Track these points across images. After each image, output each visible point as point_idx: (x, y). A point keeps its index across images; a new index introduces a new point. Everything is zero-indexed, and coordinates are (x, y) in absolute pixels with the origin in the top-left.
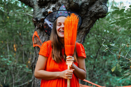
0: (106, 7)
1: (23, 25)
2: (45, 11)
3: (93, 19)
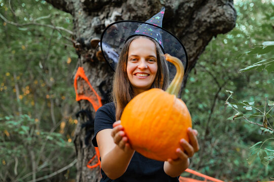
2: (98, 23)
3: (204, 37)
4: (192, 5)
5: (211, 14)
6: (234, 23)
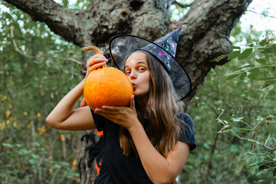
0: (228, 42)
1: (64, 82)
2: (104, 52)
3: (203, 68)
4: (191, 37)
5: (209, 46)
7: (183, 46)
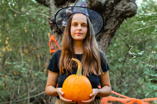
3: (120, 19)
4: (113, 2)
5: (123, 7)
6: (136, 12)
7: (108, 7)
